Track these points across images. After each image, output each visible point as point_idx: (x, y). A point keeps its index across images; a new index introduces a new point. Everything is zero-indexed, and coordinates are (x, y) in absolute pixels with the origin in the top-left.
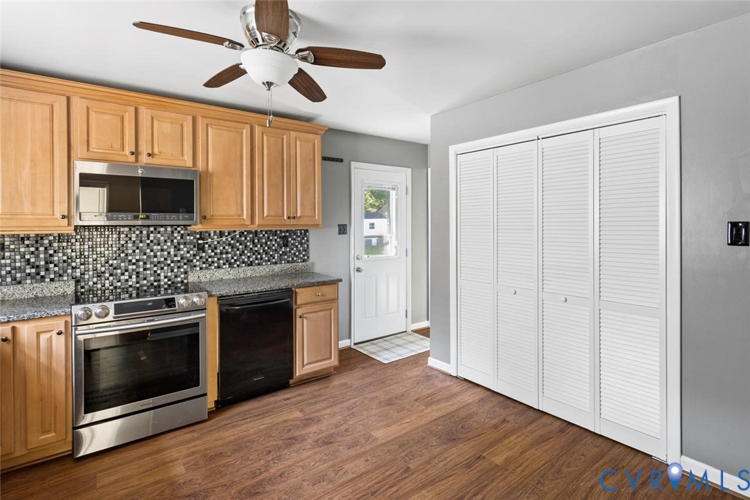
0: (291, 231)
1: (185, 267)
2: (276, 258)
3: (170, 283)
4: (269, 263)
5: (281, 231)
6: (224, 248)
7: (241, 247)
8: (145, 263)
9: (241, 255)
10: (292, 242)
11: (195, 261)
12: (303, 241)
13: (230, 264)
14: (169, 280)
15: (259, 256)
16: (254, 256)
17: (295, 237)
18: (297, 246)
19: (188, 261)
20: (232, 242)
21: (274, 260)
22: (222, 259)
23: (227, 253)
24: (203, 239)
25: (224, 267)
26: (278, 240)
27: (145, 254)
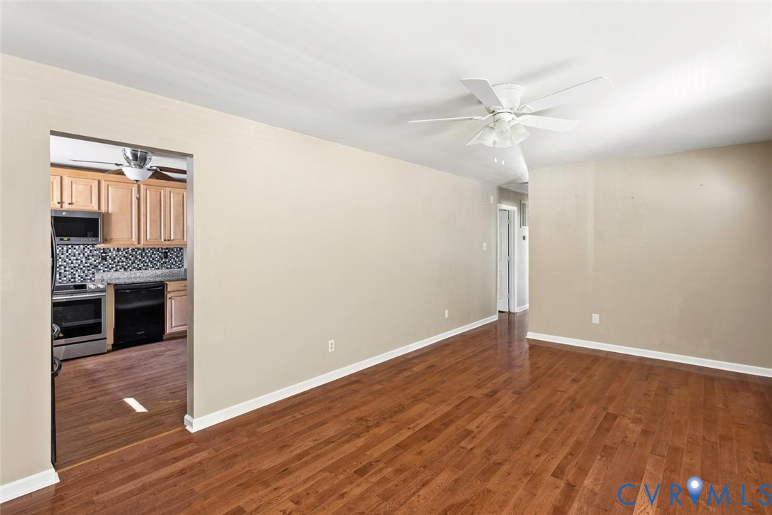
0: (170, 248)
1: (93, 270)
2: (159, 265)
4: (153, 269)
5: (162, 248)
6: (120, 259)
7: (132, 258)
8: (65, 267)
9: (132, 263)
10: (170, 255)
11: (99, 266)
12: (179, 255)
13: (125, 269)
15: (146, 264)
16: (142, 264)
17: (172, 252)
18: (174, 258)
19: (95, 266)
20: (126, 255)
21: (157, 267)
22: (119, 265)
23: (123, 262)
24: (106, 253)
25: (120, 270)
26: (160, 254)
27: (65, 262)
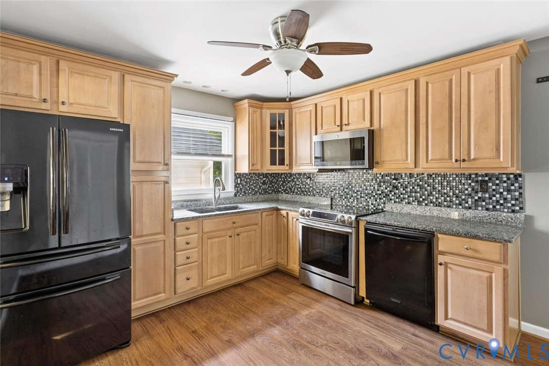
0: (493, 175)
1: (384, 199)
2: (470, 203)
3: (375, 208)
4: (460, 207)
5: (476, 174)
6: (413, 188)
7: (429, 188)
8: (361, 193)
9: (428, 195)
10: (494, 187)
11: (391, 195)
12: (513, 188)
13: (418, 202)
14: (374, 207)
15: (448, 199)
16: (443, 198)
17: (497, 182)
18: (501, 193)
19: (386, 195)
20: (421, 183)
21: (467, 205)
22: (413, 197)
23: (416, 192)
24: (396, 179)
25: (414, 203)
26: (473, 184)
27: (361, 187)
